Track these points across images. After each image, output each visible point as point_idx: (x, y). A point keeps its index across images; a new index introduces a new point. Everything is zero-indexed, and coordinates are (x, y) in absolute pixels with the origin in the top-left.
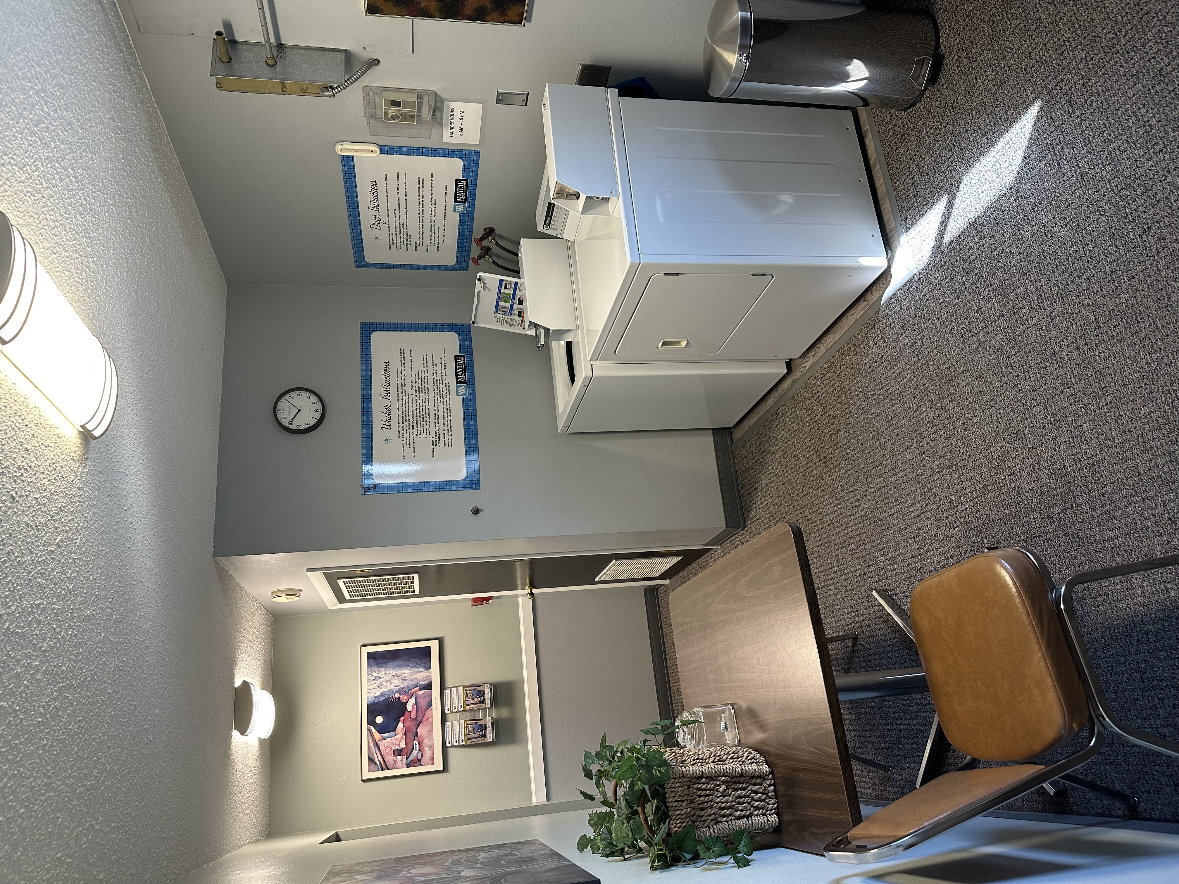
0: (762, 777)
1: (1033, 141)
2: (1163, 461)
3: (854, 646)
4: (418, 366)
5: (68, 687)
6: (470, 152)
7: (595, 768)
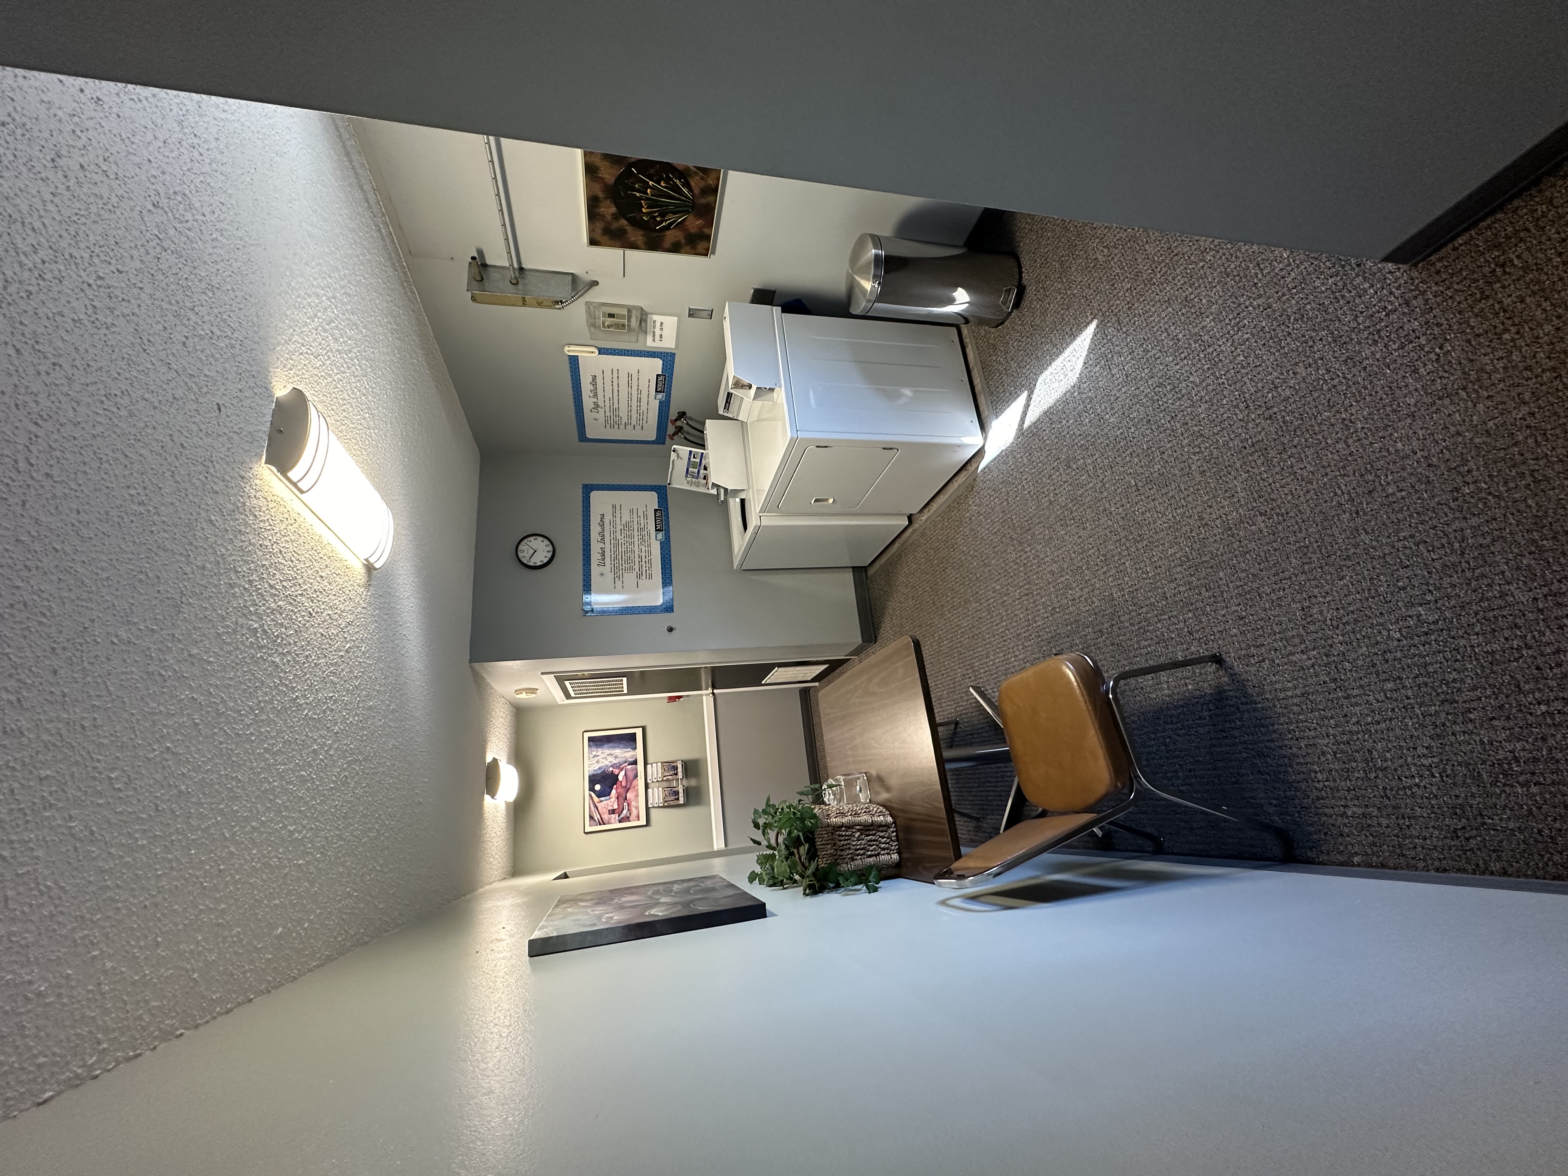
0: (887, 826)
1: (1091, 350)
2: (1184, 589)
3: (956, 728)
4: (626, 518)
5: (356, 761)
6: (667, 353)
7: (761, 821)
